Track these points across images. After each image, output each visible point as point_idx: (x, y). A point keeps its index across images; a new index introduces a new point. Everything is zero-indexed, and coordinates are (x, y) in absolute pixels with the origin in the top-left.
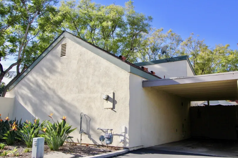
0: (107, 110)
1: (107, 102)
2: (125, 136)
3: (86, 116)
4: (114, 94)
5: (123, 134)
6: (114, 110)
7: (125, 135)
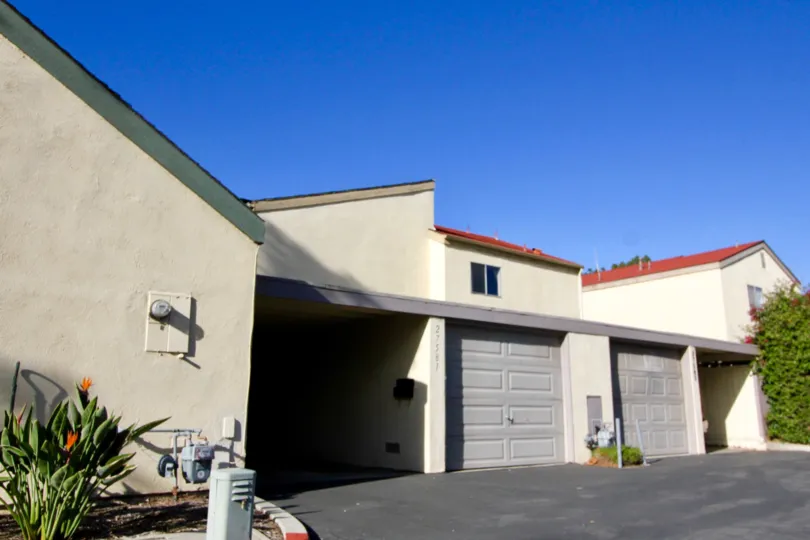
0: (157, 359)
1: (162, 328)
2: (231, 451)
3: (32, 377)
4: (193, 302)
5: (227, 445)
6: (191, 359)
7: (232, 447)
